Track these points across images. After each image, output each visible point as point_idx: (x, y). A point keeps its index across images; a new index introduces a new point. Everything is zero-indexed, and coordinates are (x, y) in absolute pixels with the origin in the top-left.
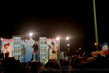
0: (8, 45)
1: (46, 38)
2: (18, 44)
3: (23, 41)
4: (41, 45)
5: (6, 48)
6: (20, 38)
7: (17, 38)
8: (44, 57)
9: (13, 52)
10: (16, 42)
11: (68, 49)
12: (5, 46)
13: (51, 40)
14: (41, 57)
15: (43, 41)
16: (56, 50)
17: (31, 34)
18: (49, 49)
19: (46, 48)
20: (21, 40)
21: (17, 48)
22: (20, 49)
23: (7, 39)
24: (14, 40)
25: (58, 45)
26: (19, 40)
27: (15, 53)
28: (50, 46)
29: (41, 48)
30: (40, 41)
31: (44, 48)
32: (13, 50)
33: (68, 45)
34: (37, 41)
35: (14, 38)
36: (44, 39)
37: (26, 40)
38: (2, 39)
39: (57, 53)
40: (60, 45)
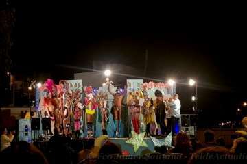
1: (142, 81)
6: (81, 81)
7: (73, 82)
11: (194, 108)
13: (155, 86)
15: (136, 88)
20: (84, 86)
26: (79, 86)
30: (128, 87)
33: (193, 98)
36: (137, 85)
38: (39, 85)
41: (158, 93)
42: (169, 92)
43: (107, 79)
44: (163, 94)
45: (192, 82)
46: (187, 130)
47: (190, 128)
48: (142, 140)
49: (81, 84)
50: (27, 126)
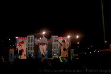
0: (23, 42)
2: (32, 42)
3: (37, 39)
4: (53, 43)
5: (21, 45)
6: (33, 36)
7: (31, 36)
8: (56, 54)
9: (27, 49)
10: (30, 40)
11: (78, 47)
12: (19, 43)
13: (63, 38)
14: (52, 53)
15: (55, 39)
16: (67, 47)
17: (44, 33)
18: (60, 46)
19: (57, 45)
20: (35, 38)
21: (31, 45)
22: (34, 46)
23: (22, 38)
24: (28, 38)
25: (69, 43)
27: (28, 50)
28: (61, 44)
29: (53, 45)
30: (52, 39)
31: (55, 46)
32: (27, 48)
33: (78, 43)
34: (50, 39)
35: (28, 36)
36: (56, 38)
37: (40, 38)
38: (17, 37)
39: (67, 50)
40: (70, 43)
41: (64, 41)
45: (77, 37)
49: (34, 37)
50: (12, 54)
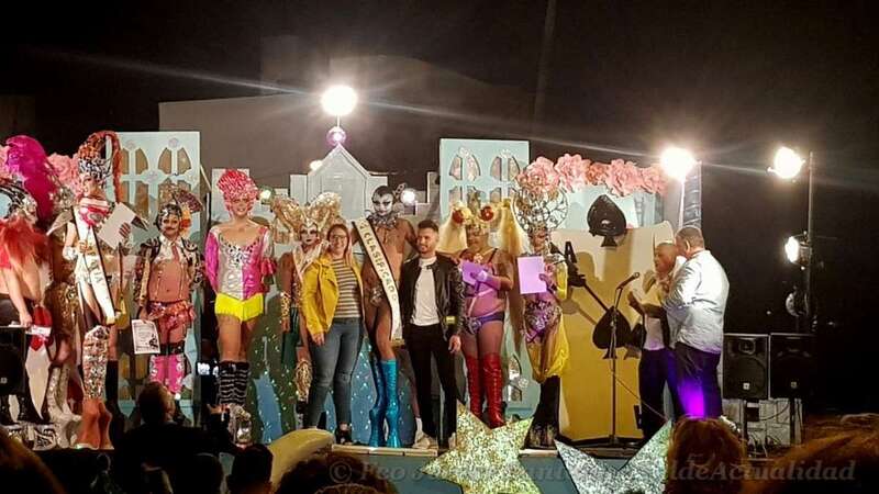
1: (519, 150)
6: (190, 141)
13: (592, 179)
15: (487, 185)
20: (208, 162)
26: (185, 166)
30: (447, 183)
33: (792, 250)
42: (661, 213)
43: (338, 135)
44: (632, 220)
45: (788, 164)
46: (752, 415)
47: (766, 407)
48: (511, 458)
